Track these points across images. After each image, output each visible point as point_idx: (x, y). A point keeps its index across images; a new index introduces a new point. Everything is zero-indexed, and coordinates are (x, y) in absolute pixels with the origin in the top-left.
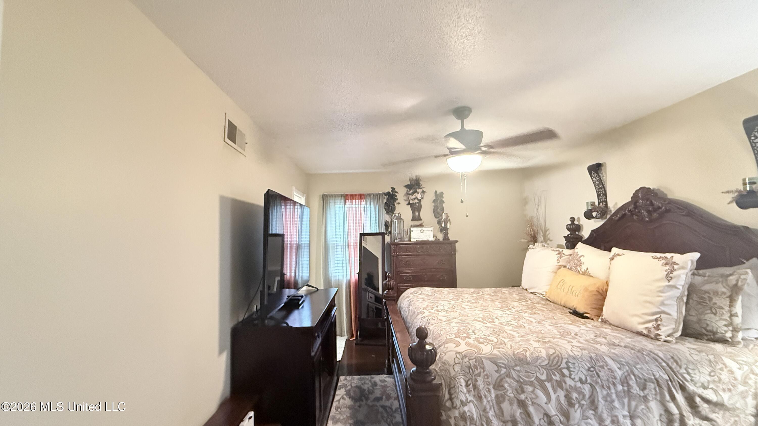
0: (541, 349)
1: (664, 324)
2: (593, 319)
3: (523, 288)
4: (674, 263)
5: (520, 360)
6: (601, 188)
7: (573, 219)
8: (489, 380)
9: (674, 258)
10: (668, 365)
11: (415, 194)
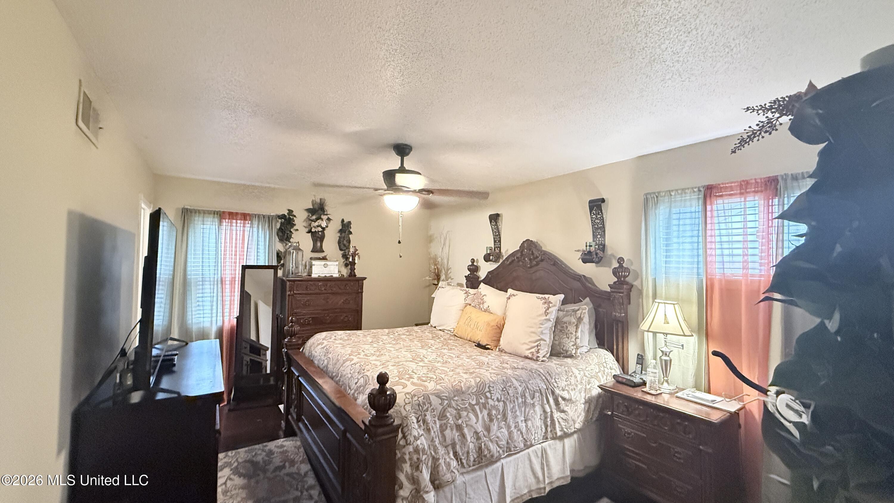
0: (470, 379)
1: (542, 348)
2: (492, 350)
3: (432, 326)
4: (550, 302)
5: (457, 391)
6: (497, 235)
7: (473, 261)
8: (435, 413)
9: (550, 298)
10: (546, 378)
11: (318, 221)
